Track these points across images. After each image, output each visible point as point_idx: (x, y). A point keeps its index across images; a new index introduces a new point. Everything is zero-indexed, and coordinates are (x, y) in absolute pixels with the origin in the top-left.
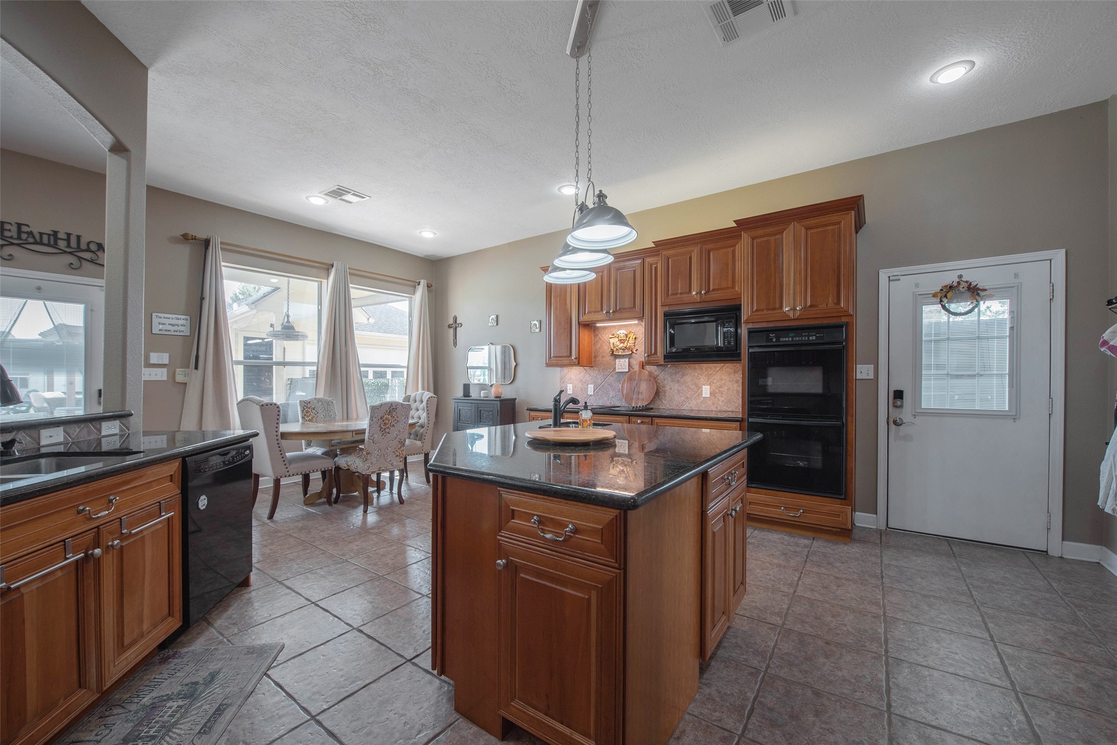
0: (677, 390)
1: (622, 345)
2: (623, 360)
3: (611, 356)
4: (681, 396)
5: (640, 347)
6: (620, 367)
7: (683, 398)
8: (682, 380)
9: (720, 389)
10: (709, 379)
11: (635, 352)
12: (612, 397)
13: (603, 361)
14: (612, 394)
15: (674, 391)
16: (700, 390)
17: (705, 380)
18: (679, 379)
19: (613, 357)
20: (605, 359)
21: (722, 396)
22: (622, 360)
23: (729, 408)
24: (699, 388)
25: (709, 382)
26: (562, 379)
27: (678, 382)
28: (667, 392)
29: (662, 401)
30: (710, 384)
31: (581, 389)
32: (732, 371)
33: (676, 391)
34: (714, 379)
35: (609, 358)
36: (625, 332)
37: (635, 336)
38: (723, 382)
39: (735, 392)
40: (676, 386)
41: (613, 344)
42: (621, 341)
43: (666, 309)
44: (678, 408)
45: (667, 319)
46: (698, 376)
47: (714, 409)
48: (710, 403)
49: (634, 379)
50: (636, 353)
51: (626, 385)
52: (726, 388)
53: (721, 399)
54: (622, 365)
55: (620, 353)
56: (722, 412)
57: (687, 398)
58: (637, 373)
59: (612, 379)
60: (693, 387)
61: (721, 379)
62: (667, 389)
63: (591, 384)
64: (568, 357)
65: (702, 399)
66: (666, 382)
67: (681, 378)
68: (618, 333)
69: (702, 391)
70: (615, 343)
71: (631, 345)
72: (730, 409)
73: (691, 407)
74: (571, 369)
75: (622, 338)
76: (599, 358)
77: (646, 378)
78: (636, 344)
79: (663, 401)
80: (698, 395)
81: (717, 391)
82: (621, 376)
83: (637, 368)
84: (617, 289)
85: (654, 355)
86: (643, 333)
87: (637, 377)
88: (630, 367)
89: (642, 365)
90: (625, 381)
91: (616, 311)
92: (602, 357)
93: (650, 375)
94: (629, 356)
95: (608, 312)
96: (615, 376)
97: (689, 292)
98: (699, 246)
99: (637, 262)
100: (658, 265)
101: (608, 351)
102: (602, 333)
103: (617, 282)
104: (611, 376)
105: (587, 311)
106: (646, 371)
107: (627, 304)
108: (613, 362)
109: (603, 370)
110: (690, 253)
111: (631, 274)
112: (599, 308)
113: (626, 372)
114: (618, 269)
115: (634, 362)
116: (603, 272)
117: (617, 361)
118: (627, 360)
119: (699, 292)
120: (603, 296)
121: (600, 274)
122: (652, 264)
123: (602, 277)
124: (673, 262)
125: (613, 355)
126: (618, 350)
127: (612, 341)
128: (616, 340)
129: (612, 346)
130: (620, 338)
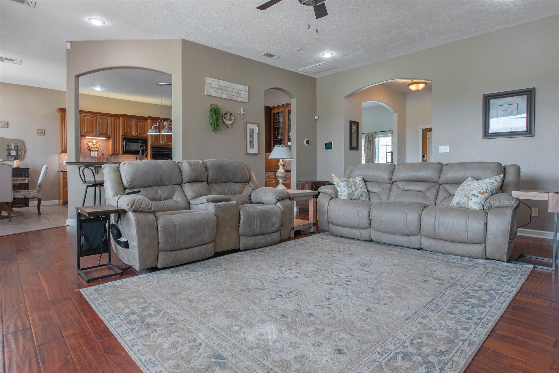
1: (94, 146)
3: (88, 150)
19: (89, 151)
20: (85, 151)
22: (94, 152)
26: (59, 159)
35: (87, 151)
36: (96, 142)
37: (100, 143)
42: (94, 145)
43: (123, 137)
45: (124, 140)
49: (100, 160)
50: (100, 150)
54: (94, 154)
55: (93, 149)
58: (101, 157)
59: (88, 159)
68: (93, 141)
76: (82, 151)
77: (105, 159)
78: (100, 146)
82: (93, 158)
83: (100, 155)
84: (100, 125)
85: (115, 151)
86: (103, 142)
87: (101, 159)
88: (97, 155)
89: (103, 154)
90: (96, 160)
91: (100, 134)
92: (84, 150)
93: (107, 158)
94: (97, 151)
95: (96, 134)
96: (91, 158)
97: (132, 133)
98: (135, 120)
99: (109, 117)
100: (117, 121)
101: (87, 148)
102: (84, 140)
103: (100, 123)
104: (89, 158)
105: (85, 131)
106: (105, 157)
107: (104, 132)
108: (90, 153)
109: (84, 156)
110: (132, 120)
111: (106, 121)
112: (91, 131)
113: (96, 157)
114: (100, 118)
115: (99, 153)
116: (93, 117)
117: (92, 152)
118: (96, 152)
119: (135, 133)
120: (93, 127)
121: (92, 118)
122: (114, 120)
123: (93, 119)
124: (126, 122)
125: (89, 150)
126: (92, 148)
127: (89, 144)
128: (92, 144)
129: (89, 146)
130: (93, 143)
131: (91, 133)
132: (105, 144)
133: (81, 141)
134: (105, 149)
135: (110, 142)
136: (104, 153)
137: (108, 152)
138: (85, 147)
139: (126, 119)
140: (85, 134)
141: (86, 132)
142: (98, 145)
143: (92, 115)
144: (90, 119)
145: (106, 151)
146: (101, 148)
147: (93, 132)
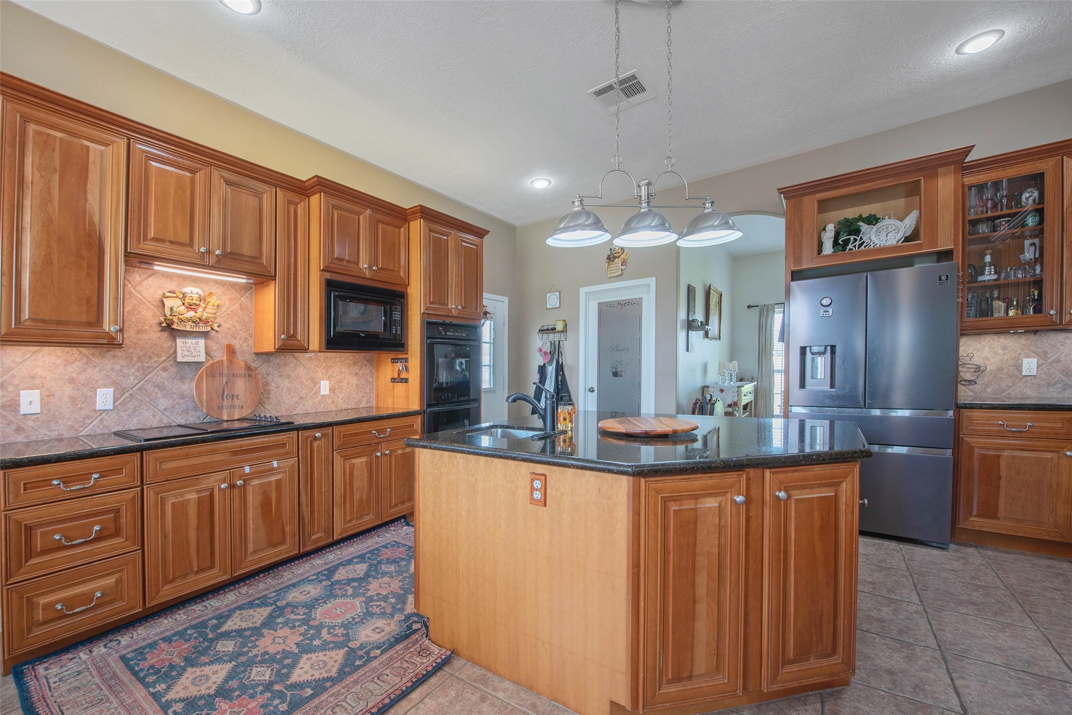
0: (288, 388)
2: (194, 341)
3: (164, 329)
4: (293, 396)
5: (225, 321)
6: (186, 353)
7: (296, 399)
8: (293, 374)
9: (340, 384)
10: (327, 372)
11: (217, 328)
12: (165, 409)
13: (140, 340)
14: (163, 403)
15: (282, 390)
16: (317, 387)
17: (323, 373)
18: (289, 373)
20: (145, 337)
21: (342, 393)
22: (191, 342)
23: (348, 405)
24: (316, 383)
25: (327, 376)
27: (289, 377)
28: (272, 392)
29: (263, 406)
30: (328, 379)
31: (73, 400)
32: (351, 363)
33: (285, 390)
34: (334, 372)
35: (156, 336)
36: (200, 292)
37: (219, 302)
38: (343, 375)
39: (354, 386)
40: (286, 383)
41: (171, 309)
42: (191, 307)
43: (328, 276)
44: (288, 413)
45: (331, 291)
46: (314, 369)
47: (333, 409)
48: (329, 401)
49: (221, 375)
50: (217, 331)
51: (205, 385)
52: (345, 382)
53: (341, 395)
54: (192, 349)
55: (188, 328)
56: (342, 411)
57: (301, 398)
58: (225, 363)
59: (164, 374)
60: (309, 383)
61: (341, 373)
62: (271, 388)
63: (106, 386)
64: (89, 324)
65: (319, 398)
66: (270, 377)
67: (292, 372)
69: (320, 387)
70: (175, 309)
71: (209, 315)
72: (350, 407)
73: (306, 410)
74: (34, 353)
75: (194, 302)
77: (242, 372)
78: (218, 314)
79: (267, 406)
80: (315, 393)
81: (337, 387)
82: (187, 370)
83: (220, 355)
84: (225, 216)
85: (292, 337)
86: (230, 299)
87: (225, 371)
88: (207, 354)
89: (231, 351)
90: (201, 377)
91: (225, 255)
92: (138, 332)
93: (248, 368)
94: (205, 335)
95: (209, 252)
96: (175, 369)
97: (357, 263)
98: (368, 212)
99: (266, 187)
100: (300, 208)
101: (157, 321)
102: (140, 283)
103: (225, 205)
104: (164, 369)
105: (152, 234)
106: (240, 360)
107: (247, 249)
108: (168, 344)
109: (139, 359)
110: (359, 214)
111: (252, 201)
112: (184, 237)
113: (200, 364)
114: (228, 183)
115: (214, 346)
116: (193, 172)
117: (179, 341)
118: (202, 342)
119: (370, 267)
120: (192, 216)
121: (188, 174)
122: (290, 202)
123: (193, 181)
124: (339, 216)
125: (168, 328)
126: (181, 321)
127: (168, 303)
128: (180, 302)
129: (168, 313)
130: (187, 301)
131: (182, 244)
132: (242, 309)
133: (124, 285)
134: (238, 327)
135: (270, 296)
136: (236, 344)
137: (251, 343)
138: (150, 317)
139: (338, 202)
140: (149, 247)
141: (155, 239)
142: (210, 309)
143: (188, 156)
144: (179, 178)
145: (245, 335)
146: (223, 325)
147: (191, 244)
